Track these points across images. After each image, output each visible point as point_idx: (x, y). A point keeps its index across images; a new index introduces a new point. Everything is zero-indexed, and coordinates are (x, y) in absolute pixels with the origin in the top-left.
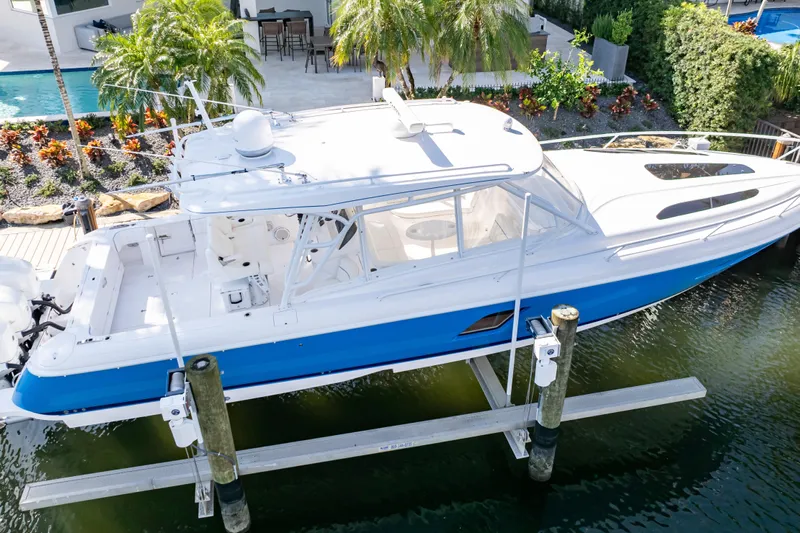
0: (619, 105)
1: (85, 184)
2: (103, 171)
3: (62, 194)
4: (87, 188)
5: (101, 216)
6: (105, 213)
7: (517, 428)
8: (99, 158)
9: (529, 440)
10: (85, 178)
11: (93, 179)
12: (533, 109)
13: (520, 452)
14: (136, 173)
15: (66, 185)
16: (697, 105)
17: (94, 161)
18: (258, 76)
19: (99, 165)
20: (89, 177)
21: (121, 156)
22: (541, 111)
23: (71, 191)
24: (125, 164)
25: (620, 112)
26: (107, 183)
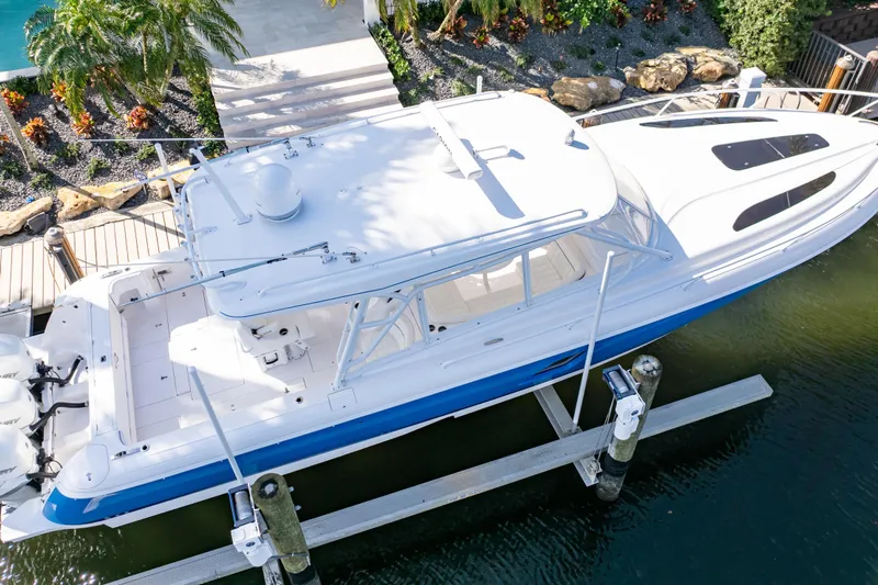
0: (654, 11)
1: (36, 178)
2: (55, 157)
3: (10, 195)
4: (40, 182)
5: (66, 220)
6: (70, 216)
7: (587, 457)
8: (45, 139)
9: (601, 470)
10: (33, 170)
11: (45, 171)
12: (557, 25)
13: (590, 479)
14: (96, 156)
15: (11, 182)
16: (744, 11)
17: (39, 145)
18: (232, 23)
19: (48, 150)
20: (39, 168)
21: (72, 134)
22: (566, 27)
23: (20, 190)
24: (79, 145)
25: (656, 20)
26: (63, 174)
